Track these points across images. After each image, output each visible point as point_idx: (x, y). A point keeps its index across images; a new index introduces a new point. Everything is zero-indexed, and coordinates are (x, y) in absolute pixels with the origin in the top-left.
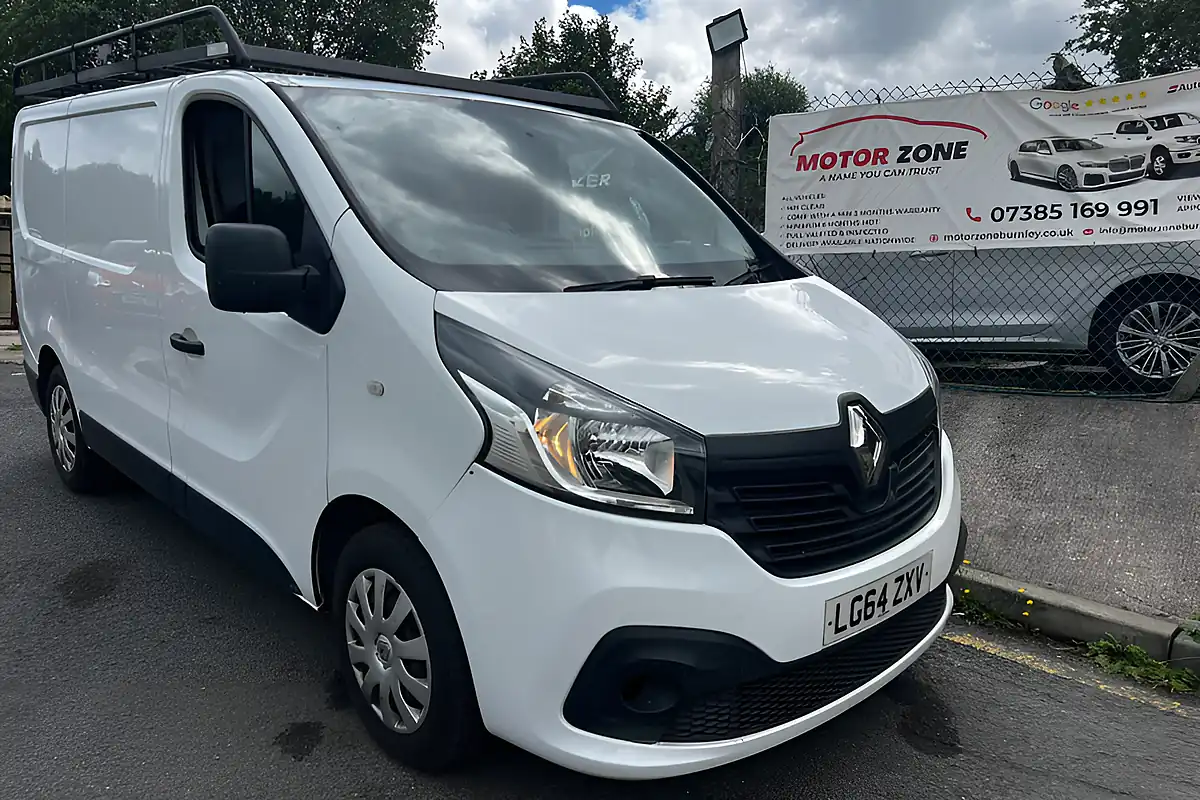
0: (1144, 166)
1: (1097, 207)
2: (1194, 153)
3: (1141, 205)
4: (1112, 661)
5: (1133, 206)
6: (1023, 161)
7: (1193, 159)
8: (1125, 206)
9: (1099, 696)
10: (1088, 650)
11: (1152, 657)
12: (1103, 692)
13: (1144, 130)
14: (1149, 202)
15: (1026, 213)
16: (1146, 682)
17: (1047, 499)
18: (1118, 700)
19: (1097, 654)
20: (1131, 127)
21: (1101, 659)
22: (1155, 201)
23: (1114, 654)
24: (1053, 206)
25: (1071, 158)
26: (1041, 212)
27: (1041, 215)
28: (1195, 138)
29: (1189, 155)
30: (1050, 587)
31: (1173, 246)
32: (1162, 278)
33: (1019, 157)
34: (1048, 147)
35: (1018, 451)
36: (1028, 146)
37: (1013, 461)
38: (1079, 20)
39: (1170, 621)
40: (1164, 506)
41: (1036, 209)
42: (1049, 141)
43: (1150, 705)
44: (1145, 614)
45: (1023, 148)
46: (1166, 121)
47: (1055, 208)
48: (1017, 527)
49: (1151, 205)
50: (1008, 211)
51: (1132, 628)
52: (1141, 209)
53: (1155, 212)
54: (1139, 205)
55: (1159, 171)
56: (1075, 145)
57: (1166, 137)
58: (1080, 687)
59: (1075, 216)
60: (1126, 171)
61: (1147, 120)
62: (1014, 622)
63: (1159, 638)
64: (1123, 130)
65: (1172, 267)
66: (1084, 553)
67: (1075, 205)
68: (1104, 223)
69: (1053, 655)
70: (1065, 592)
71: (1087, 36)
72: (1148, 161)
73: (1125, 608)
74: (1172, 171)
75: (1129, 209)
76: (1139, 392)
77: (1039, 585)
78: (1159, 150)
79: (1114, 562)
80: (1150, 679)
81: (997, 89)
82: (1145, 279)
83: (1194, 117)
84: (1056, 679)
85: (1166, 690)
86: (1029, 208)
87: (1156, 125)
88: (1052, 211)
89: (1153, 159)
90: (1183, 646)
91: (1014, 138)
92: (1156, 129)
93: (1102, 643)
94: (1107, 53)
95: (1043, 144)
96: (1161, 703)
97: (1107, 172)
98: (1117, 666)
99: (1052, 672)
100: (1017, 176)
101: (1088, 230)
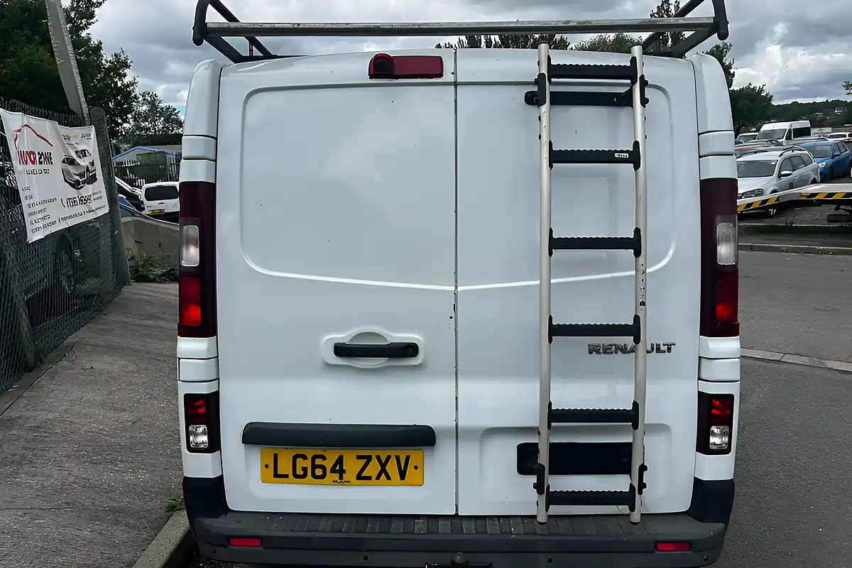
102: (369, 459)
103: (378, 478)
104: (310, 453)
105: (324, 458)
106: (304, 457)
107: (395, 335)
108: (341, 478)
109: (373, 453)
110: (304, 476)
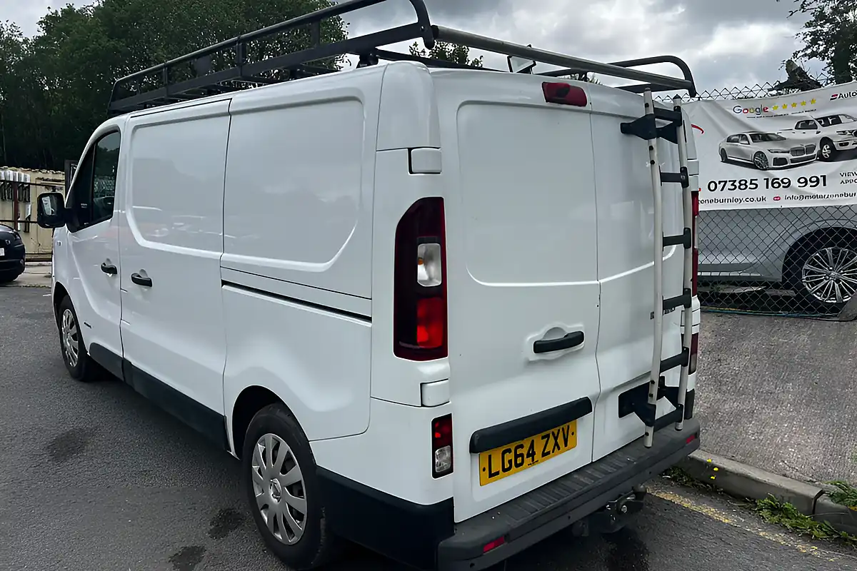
0: (815, 152)
1: (782, 181)
2: (851, 143)
3: (814, 179)
4: (773, 515)
5: (808, 180)
6: (729, 149)
7: (850, 147)
8: (802, 180)
9: (759, 541)
10: (756, 506)
11: (801, 513)
12: (761, 537)
13: (815, 127)
14: (819, 177)
15: (732, 185)
16: (795, 530)
17: (740, 393)
18: (771, 544)
19: (762, 509)
20: (805, 125)
21: (765, 513)
22: (824, 177)
23: (774, 510)
24: (751, 180)
25: (763, 147)
26: (743, 185)
27: (743, 187)
28: (851, 132)
29: (847, 144)
30: (732, 459)
31: (838, 208)
32: (831, 231)
33: (727, 146)
34: (747, 139)
35: (723, 356)
36: (733, 138)
37: (719, 364)
38: (802, 36)
39: (816, 486)
40: (824, 400)
41: (740, 182)
42: (748, 135)
43: (794, 548)
44: (799, 480)
45: (729, 140)
46: (830, 120)
47: (753, 182)
48: (715, 413)
49: (821, 179)
50: (719, 183)
51: (787, 491)
52: (814, 182)
53: (825, 185)
54: (813, 179)
55: (826, 156)
56: (765, 138)
57: (830, 132)
58: (745, 533)
59: (767, 187)
60: (803, 156)
61: (817, 119)
62: (705, 484)
63: (807, 498)
64: (800, 127)
65: (837, 223)
66: (761, 433)
67: (767, 180)
68: (788, 192)
69: (730, 509)
70: (742, 462)
71: (808, 47)
72: (818, 148)
73: (785, 475)
74: (835, 155)
75: (806, 182)
76: (816, 313)
77: (725, 457)
78: (825, 141)
79: (782, 440)
80: (798, 528)
81: (710, 98)
82: (819, 232)
83: (851, 117)
84: (729, 527)
85: (808, 537)
86: (735, 181)
87: (823, 123)
88: (751, 184)
89: (822, 147)
90: (822, 505)
91: (722, 132)
92: (823, 126)
93: (766, 500)
94: (823, 59)
95: (743, 137)
96: (802, 547)
97: (789, 156)
98: (775, 518)
99: (727, 521)
100: (725, 160)
101: (777, 197)
102: (548, 436)
103: (553, 452)
104: (512, 446)
105: (522, 446)
106: (509, 451)
107: (569, 327)
108: (533, 460)
109: (550, 432)
110: (509, 468)
